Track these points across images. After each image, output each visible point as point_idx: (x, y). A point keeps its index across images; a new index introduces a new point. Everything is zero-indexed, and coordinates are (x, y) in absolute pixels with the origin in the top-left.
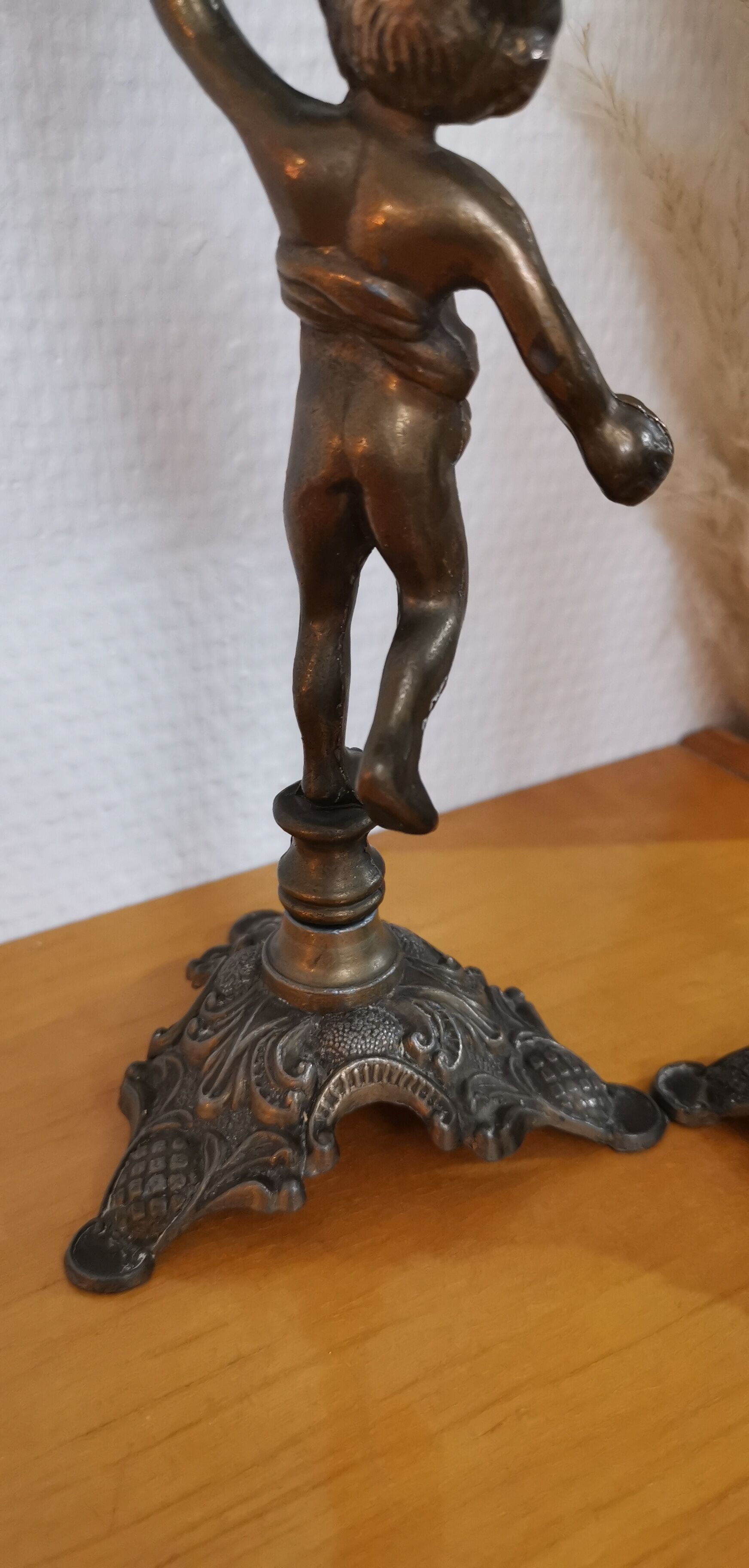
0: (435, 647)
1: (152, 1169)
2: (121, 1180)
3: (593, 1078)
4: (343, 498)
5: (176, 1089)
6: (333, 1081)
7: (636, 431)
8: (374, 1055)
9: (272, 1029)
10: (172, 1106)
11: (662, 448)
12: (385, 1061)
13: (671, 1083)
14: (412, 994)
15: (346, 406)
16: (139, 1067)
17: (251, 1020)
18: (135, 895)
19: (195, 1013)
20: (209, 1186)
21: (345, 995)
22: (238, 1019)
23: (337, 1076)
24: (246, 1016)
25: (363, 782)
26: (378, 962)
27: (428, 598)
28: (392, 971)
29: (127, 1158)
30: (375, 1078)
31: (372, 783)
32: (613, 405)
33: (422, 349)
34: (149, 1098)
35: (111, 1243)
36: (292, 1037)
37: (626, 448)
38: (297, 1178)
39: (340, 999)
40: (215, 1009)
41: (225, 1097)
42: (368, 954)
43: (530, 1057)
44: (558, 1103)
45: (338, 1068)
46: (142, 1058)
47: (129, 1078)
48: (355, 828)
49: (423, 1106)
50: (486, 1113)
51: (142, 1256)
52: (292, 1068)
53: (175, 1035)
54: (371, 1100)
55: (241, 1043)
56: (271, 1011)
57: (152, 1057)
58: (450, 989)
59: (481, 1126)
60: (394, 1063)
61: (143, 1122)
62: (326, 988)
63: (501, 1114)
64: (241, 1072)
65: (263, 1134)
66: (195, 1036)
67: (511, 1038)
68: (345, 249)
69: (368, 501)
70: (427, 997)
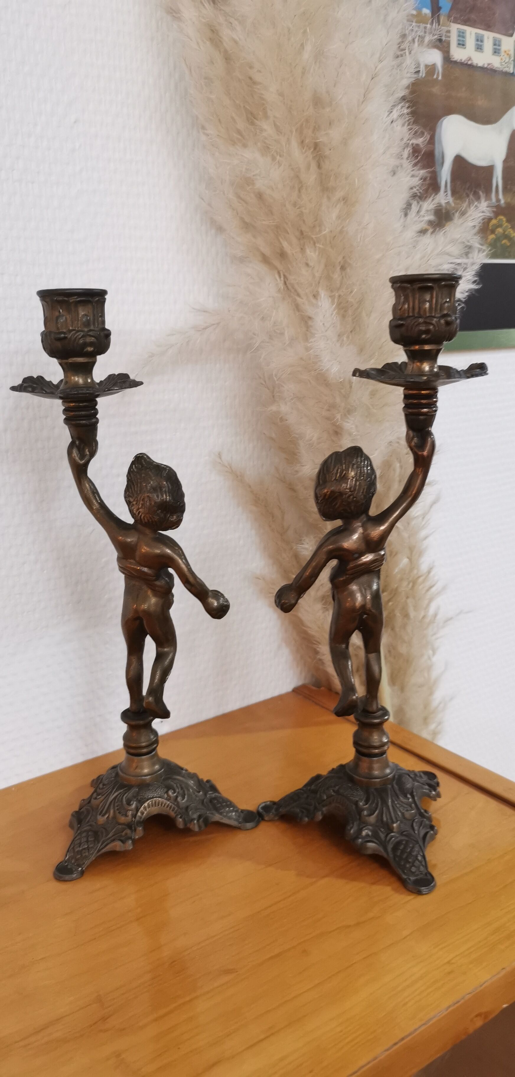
0: (167, 662)
1: (82, 841)
2: (72, 847)
3: (234, 806)
4: (138, 622)
5: (90, 816)
6: (142, 807)
7: (218, 600)
8: (156, 797)
9: (121, 792)
10: (88, 822)
11: (225, 603)
12: (160, 799)
13: (263, 808)
14: (170, 778)
15: (137, 597)
16: (76, 812)
17: (115, 790)
18: (69, 763)
19: (95, 791)
20: (101, 845)
21: (146, 779)
22: (110, 791)
23: (144, 805)
24: (113, 788)
25: (146, 703)
26: (157, 767)
27: (165, 648)
28: (163, 770)
29: (73, 840)
30: (157, 805)
31: (148, 703)
32: (210, 594)
33: (158, 583)
34: (80, 822)
35: (69, 867)
36: (128, 794)
37: (216, 604)
38: (130, 838)
39: (145, 780)
40: (102, 789)
41: (107, 816)
42: (154, 764)
43: (211, 800)
44: (221, 814)
45: (144, 802)
46: (77, 809)
47: (72, 815)
48: (147, 721)
49: (172, 814)
50: (195, 816)
51: (80, 869)
52: (129, 804)
53: (88, 801)
54: (155, 813)
55: (112, 797)
56: (122, 786)
57: (80, 809)
58: (183, 777)
59: (193, 820)
60: (163, 800)
61: (78, 829)
62: (140, 776)
63: (200, 817)
64: (112, 806)
65: (120, 826)
66: (96, 798)
67: (205, 794)
68: (135, 560)
69: (145, 622)
70: (175, 779)
